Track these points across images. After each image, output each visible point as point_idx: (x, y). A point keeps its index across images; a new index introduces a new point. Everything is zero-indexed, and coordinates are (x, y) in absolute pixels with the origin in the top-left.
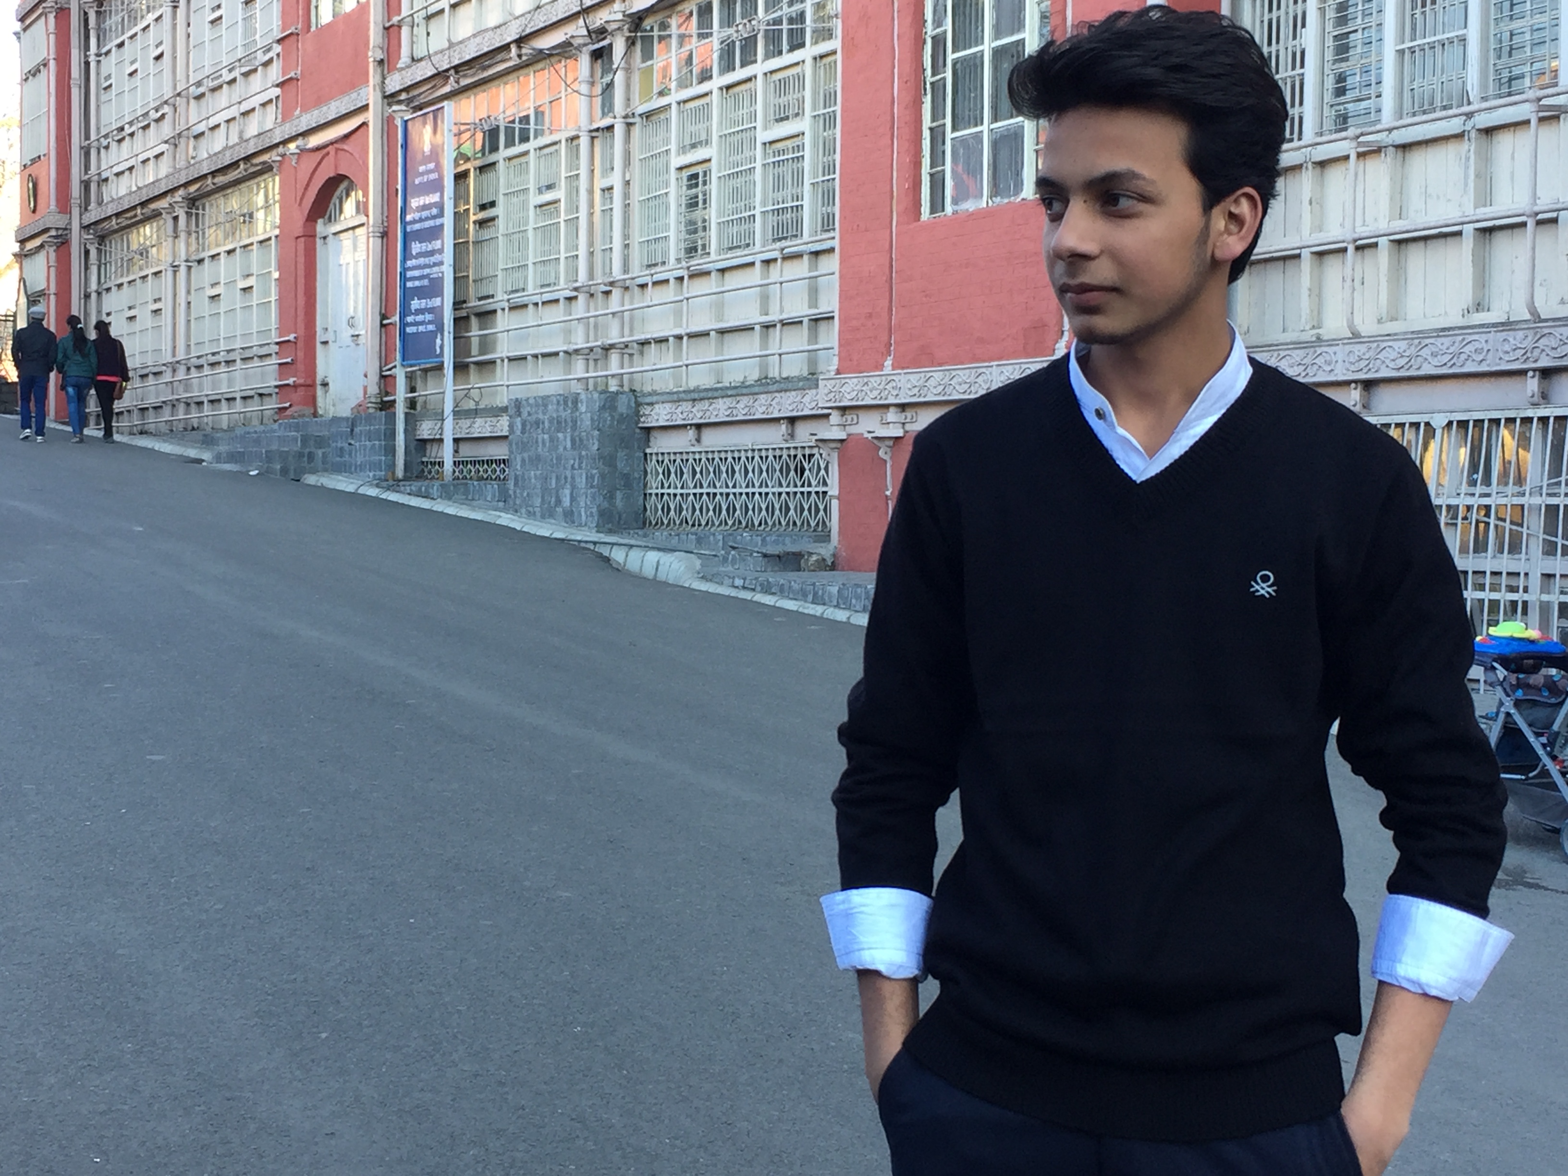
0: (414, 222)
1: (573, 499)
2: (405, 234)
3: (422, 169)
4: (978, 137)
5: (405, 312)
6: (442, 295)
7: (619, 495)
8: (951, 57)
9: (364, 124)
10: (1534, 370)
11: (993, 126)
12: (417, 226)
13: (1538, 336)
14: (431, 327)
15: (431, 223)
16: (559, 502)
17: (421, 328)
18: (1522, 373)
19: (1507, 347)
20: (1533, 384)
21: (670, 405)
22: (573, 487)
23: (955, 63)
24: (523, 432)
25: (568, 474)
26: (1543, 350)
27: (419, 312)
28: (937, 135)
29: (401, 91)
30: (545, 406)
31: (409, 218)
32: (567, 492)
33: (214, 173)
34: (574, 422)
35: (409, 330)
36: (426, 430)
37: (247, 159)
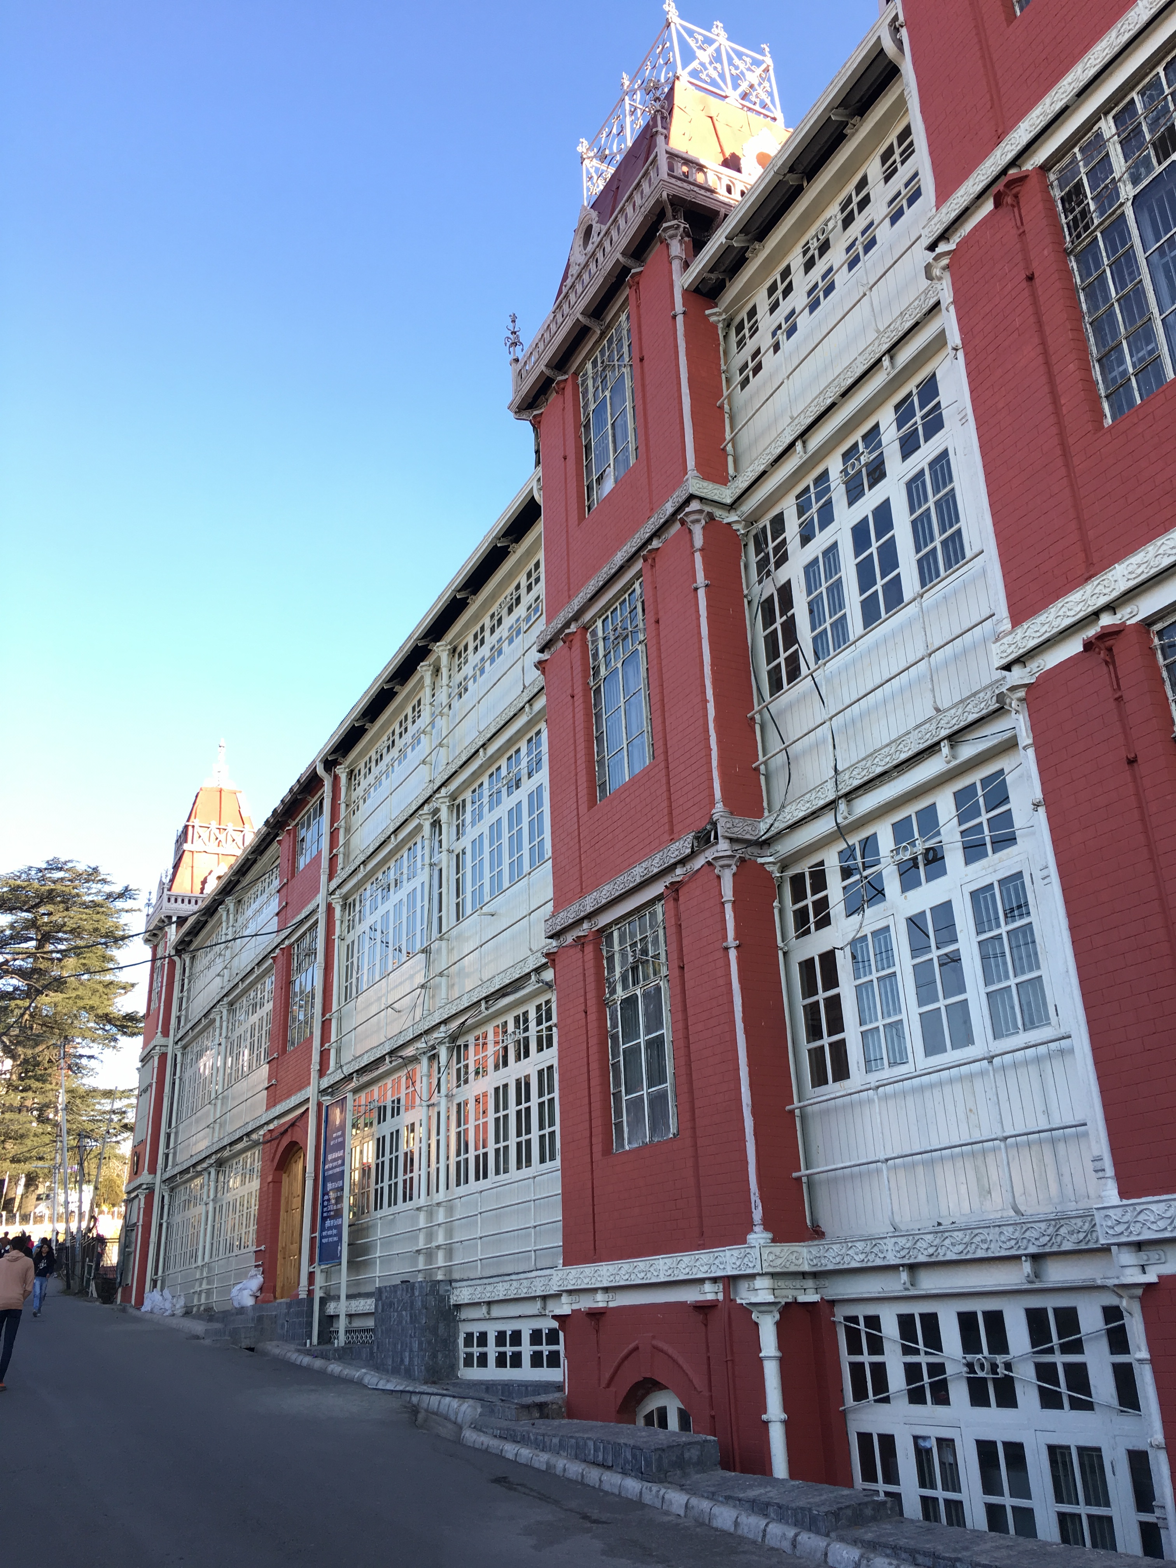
0: (329, 1169)
1: (411, 1359)
2: (324, 1176)
3: (334, 1135)
4: (641, 1097)
5: (323, 1229)
6: (342, 1217)
7: (440, 1356)
8: (622, 1047)
9: (308, 1109)
10: (1026, 1255)
11: (650, 1090)
12: (331, 1172)
13: (1024, 1229)
14: (335, 1239)
15: (338, 1170)
16: (402, 1361)
17: (331, 1239)
18: (1017, 1258)
19: (1003, 1238)
20: (1027, 1267)
21: (469, 1288)
22: (411, 1351)
23: (624, 1051)
24: (383, 1311)
25: (408, 1340)
26: (1029, 1240)
27: (330, 1228)
28: (617, 1096)
29: (328, 1087)
30: (396, 1292)
31: (327, 1167)
32: (407, 1354)
33: (231, 1144)
34: (412, 1303)
35: (324, 1241)
36: (331, 1308)
37: (248, 1134)
